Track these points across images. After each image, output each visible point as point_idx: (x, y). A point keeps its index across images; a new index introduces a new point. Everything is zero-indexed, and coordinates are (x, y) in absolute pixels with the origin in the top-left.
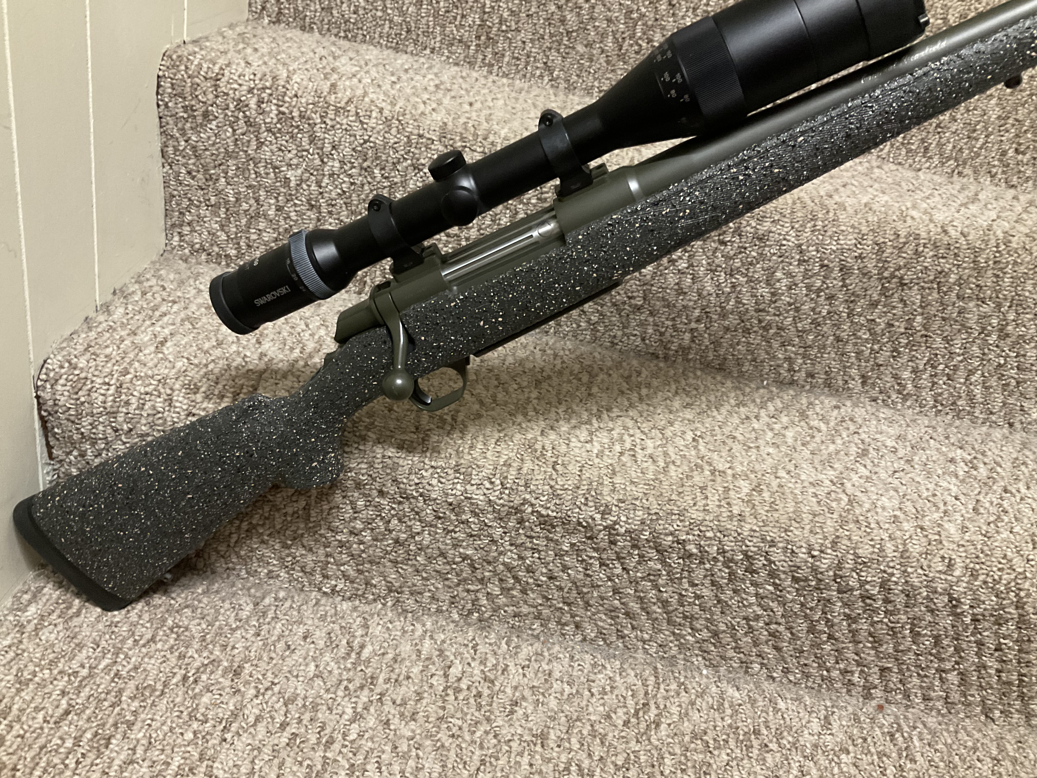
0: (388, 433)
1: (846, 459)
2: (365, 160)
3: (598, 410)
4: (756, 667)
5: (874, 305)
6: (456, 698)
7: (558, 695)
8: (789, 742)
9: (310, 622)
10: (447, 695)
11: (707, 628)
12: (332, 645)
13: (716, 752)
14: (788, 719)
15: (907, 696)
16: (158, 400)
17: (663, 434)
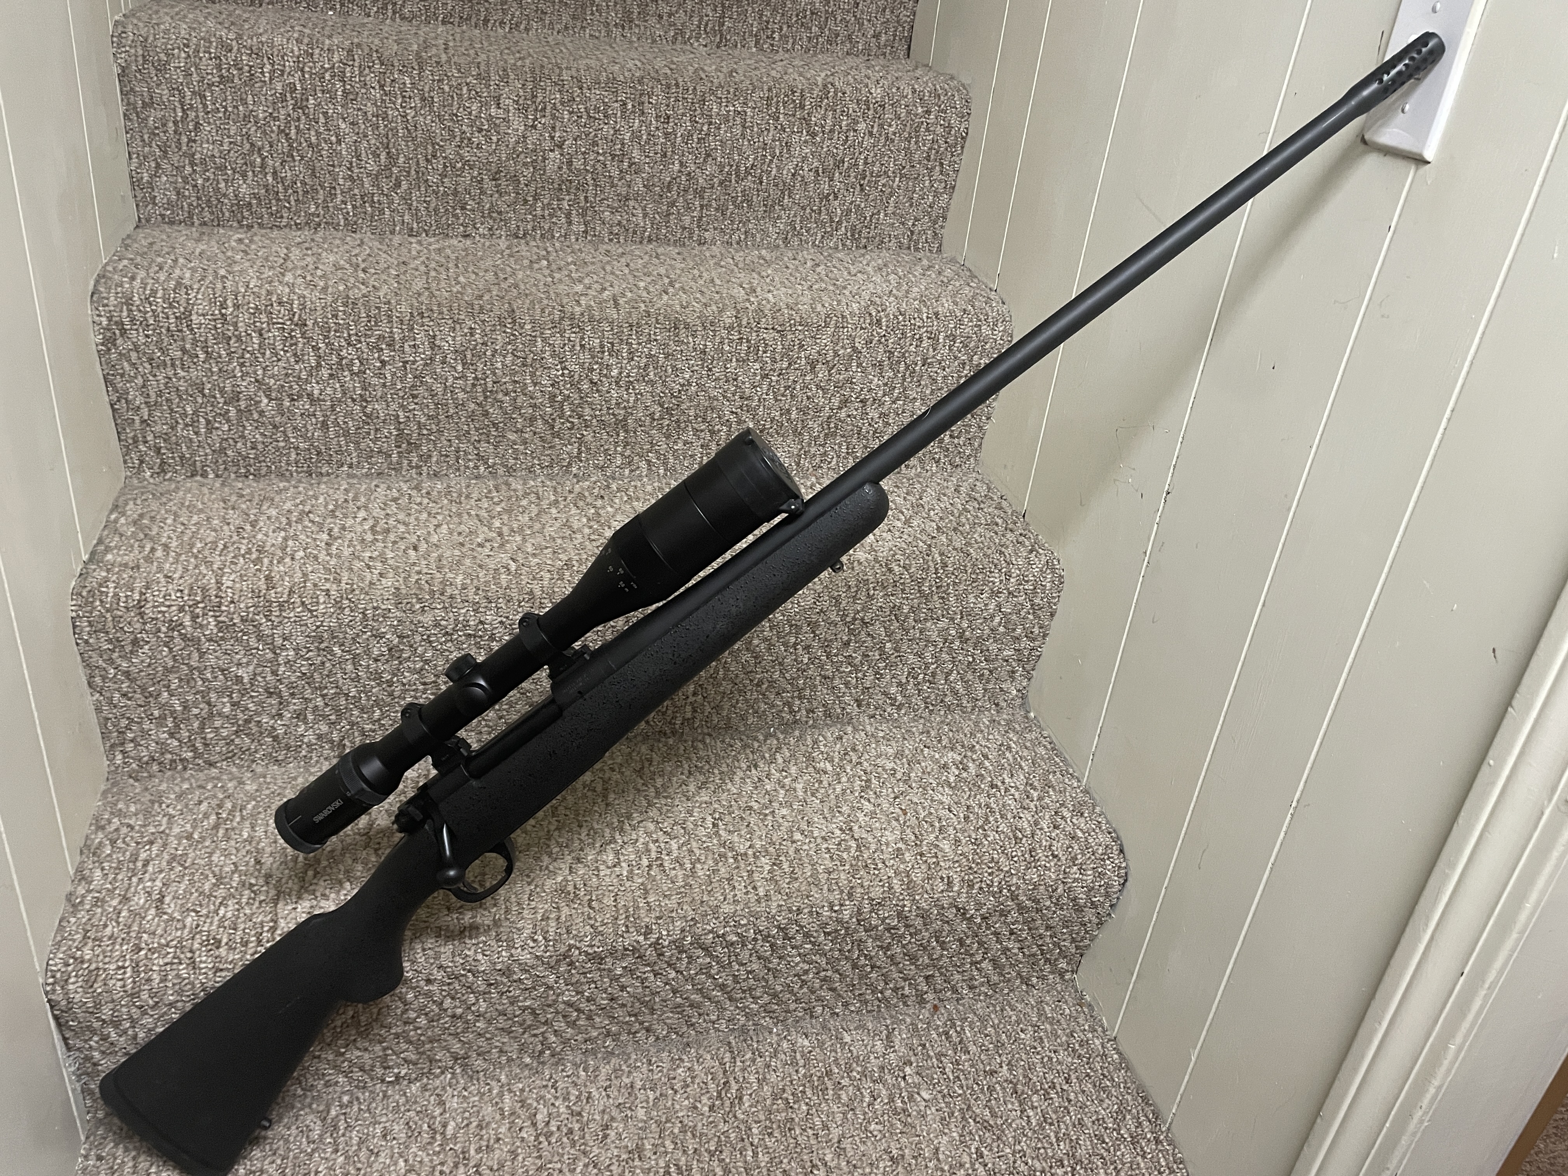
0: (422, 925)
1: (851, 798)
2: (322, 642)
3: (619, 821)
4: (819, 1010)
5: (847, 644)
6: (549, 1144)
7: (644, 1104)
8: (858, 1073)
9: (384, 1119)
10: (540, 1143)
11: (766, 993)
12: (412, 1133)
13: (796, 1106)
14: (855, 1052)
15: (955, 990)
16: (181, 967)
17: (684, 828)
